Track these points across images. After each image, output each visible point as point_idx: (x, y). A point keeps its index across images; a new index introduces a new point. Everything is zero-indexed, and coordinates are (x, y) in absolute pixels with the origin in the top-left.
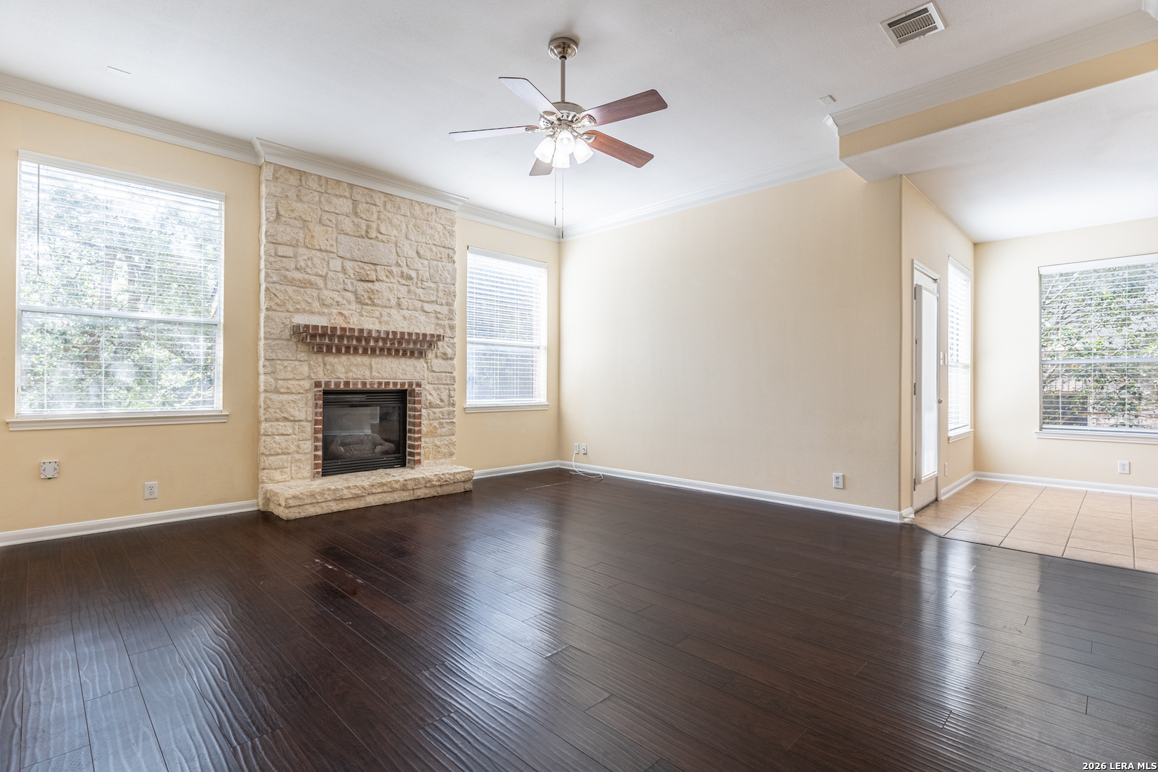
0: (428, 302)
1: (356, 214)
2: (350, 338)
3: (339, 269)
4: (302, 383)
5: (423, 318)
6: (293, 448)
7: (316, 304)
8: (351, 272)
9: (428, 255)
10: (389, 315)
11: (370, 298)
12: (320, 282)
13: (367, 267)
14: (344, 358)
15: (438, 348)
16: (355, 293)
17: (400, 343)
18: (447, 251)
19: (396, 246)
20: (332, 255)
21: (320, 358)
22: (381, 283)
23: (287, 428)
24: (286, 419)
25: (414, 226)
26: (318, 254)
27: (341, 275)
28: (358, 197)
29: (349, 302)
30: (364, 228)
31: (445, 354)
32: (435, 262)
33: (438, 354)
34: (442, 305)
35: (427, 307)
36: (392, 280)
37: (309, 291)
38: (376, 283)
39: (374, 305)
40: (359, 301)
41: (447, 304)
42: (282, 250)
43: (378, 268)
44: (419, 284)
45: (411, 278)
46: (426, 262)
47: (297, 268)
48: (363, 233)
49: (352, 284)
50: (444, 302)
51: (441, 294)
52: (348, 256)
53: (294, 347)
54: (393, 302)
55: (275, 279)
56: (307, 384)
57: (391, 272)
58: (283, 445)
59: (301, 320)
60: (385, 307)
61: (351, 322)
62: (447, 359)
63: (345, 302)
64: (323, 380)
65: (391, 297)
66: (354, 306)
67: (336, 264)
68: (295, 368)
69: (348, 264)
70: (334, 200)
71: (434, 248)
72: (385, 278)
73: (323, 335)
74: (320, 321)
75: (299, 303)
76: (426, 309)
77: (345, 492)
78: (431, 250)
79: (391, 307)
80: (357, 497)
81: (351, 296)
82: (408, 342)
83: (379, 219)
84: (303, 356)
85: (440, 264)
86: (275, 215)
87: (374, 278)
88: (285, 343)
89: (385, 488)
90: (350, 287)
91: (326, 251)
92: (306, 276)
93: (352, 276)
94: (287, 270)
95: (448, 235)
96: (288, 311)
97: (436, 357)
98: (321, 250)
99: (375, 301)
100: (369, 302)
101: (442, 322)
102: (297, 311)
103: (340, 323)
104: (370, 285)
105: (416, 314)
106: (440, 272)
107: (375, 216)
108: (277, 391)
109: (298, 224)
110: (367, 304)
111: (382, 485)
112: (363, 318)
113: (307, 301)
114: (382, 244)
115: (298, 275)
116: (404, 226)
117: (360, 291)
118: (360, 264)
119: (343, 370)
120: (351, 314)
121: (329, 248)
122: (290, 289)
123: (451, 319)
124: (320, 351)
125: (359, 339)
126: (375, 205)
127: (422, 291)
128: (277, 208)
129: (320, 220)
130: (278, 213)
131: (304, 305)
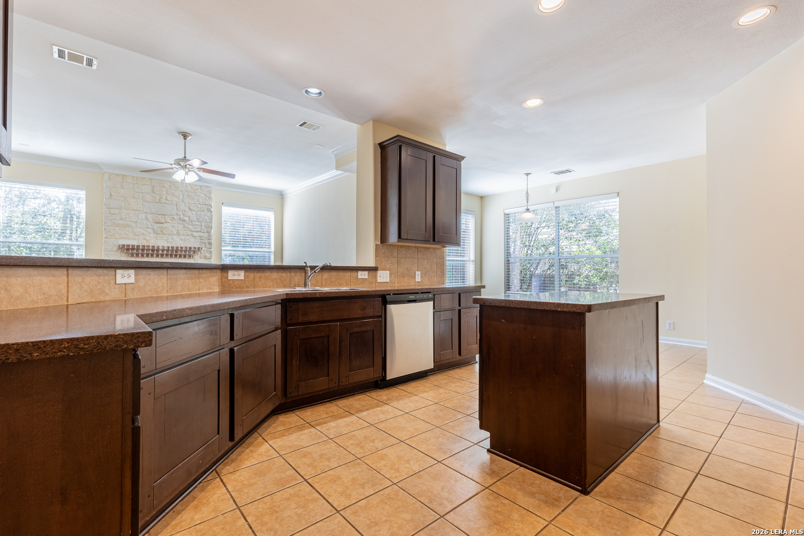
0: (195, 232)
1: (153, 192)
2: (148, 250)
3: (144, 218)
5: (192, 239)
7: (131, 235)
8: (150, 219)
9: (196, 209)
10: (172, 238)
11: (161, 231)
12: (134, 225)
13: (159, 216)
15: (201, 254)
16: (153, 229)
17: (176, 252)
18: (207, 207)
19: (177, 206)
20: (140, 212)
22: (167, 224)
25: (187, 195)
26: (132, 212)
27: (145, 221)
28: (154, 184)
29: (150, 233)
30: (158, 198)
31: (205, 256)
32: (200, 212)
33: (202, 256)
34: (204, 232)
35: (195, 234)
36: (174, 222)
37: (127, 229)
38: (165, 224)
39: (164, 234)
40: (155, 232)
41: (207, 232)
42: (112, 211)
43: (166, 217)
44: (190, 223)
45: (185, 221)
46: (194, 213)
47: (121, 219)
48: (158, 201)
49: (151, 225)
50: (205, 231)
51: (203, 227)
52: (149, 212)
53: (120, 254)
54: (175, 232)
55: (109, 224)
57: (174, 218)
59: (122, 242)
60: (170, 235)
61: (150, 242)
62: (207, 259)
63: (147, 233)
65: (173, 230)
66: (152, 235)
67: (143, 216)
69: (149, 216)
70: (141, 187)
71: (199, 206)
72: (170, 221)
73: (133, 249)
74: (133, 243)
75: (122, 235)
76: (194, 235)
78: (197, 206)
79: (174, 235)
81: (150, 230)
82: (181, 251)
83: (167, 193)
85: (203, 213)
86: (109, 196)
87: (164, 222)
88: (115, 252)
90: (150, 226)
91: (137, 210)
92: (126, 222)
93: (151, 221)
94: (116, 220)
95: (208, 199)
96: (116, 238)
97: (200, 258)
98: (134, 210)
99: (164, 232)
100: (161, 233)
101: (204, 241)
102: (121, 238)
103: (144, 243)
104: (161, 225)
105: (189, 237)
106: (202, 217)
107: (165, 192)
109: (122, 199)
110: (160, 234)
112: (157, 241)
113: (126, 234)
114: (168, 205)
115: (121, 222)
116: (181, 196)
117: (156, 228)
118: (156, 215)
120: (151, 239)
121: (138, 209)
122: (117, 228)
123: (210, 239)
124: (132, 256)
125: (153, 250)
126: (164, 187)
127: (192, 226)
128: (110, 192)
129: (133, 196)
130: (111, 195)
131: (124, 235)
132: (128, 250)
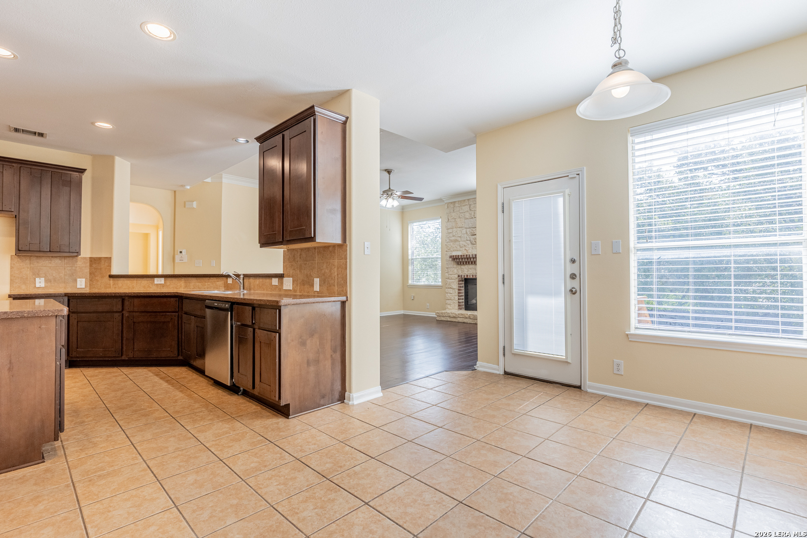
1: (470, 210)
2: (465, 258)
3: (465, 233)
4: (455, 275)
6: (453, 298)
7: (459, 247)
8: (468, 233)
11: (475, 242)
12: (459, 239)
14: (466, 266)
16: (470, 240)
20: (463, 228)
21: (459, 266)
23: (451, 291)
24: (451, 288)
26: (459, 229)
27: (465, 235)
28: (471, 203)
29: (468, 245)
30: (473, 214)
37: (457, 243)
38: (476, 235)
40: (472, 244)
42: (450, 231)
47: (453, 236)
49: (469, 237)
52: (468, 227)
53: (452, 263)
55: (448, 241)
56: (456, 276)
58: (450, 297)
59: (454, 254)
61: (469, 252)
64: (460, 274)
66: (470, 246)
67: (464, 231)
68: (453, 271)
69: (468, 230)
70: (463, 208)
73: (457, 259)
74: (459, 253)
77: (451, 314)
80: (454, 317)
81: (469, 242)
84: (455, 266)
88: (450, 262)
89: (463, 316)
90: (468, 239)
91: (461, 227)
92: (455, 238)
94: (451, 237)
96: (451, 251)
98: (459, 227)
102: (453, 251)
103: (465, 253)
108: (449, 278)
109: (453, 220)
111: (462, 314)
112: (473, 250)
115: (453, 238)
117: (472, 240)
118: (471, 229)
119: (467, 271)
120: (469, 249)
122: (451, 243)
124: (458, 264)
125: (468, 259)
128: (448, 217)
129: (459, 216)
130: (448, 219)
131: (455, 248)
132: (454, 259)
